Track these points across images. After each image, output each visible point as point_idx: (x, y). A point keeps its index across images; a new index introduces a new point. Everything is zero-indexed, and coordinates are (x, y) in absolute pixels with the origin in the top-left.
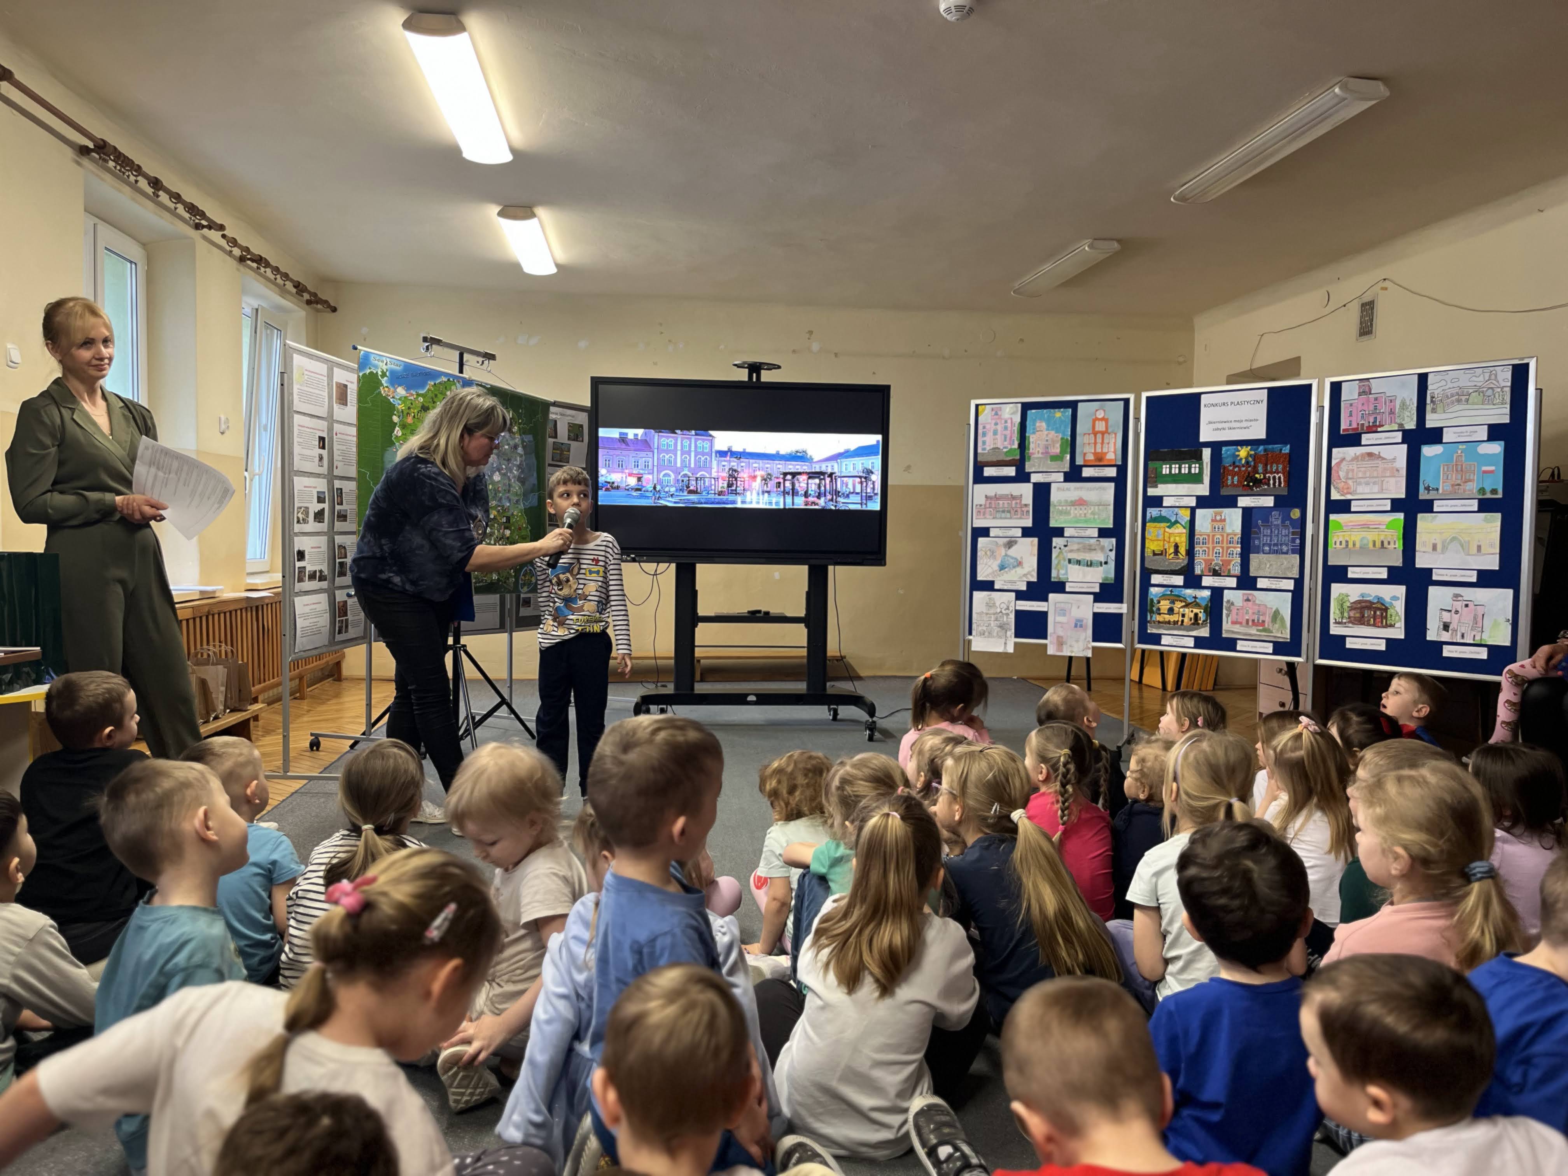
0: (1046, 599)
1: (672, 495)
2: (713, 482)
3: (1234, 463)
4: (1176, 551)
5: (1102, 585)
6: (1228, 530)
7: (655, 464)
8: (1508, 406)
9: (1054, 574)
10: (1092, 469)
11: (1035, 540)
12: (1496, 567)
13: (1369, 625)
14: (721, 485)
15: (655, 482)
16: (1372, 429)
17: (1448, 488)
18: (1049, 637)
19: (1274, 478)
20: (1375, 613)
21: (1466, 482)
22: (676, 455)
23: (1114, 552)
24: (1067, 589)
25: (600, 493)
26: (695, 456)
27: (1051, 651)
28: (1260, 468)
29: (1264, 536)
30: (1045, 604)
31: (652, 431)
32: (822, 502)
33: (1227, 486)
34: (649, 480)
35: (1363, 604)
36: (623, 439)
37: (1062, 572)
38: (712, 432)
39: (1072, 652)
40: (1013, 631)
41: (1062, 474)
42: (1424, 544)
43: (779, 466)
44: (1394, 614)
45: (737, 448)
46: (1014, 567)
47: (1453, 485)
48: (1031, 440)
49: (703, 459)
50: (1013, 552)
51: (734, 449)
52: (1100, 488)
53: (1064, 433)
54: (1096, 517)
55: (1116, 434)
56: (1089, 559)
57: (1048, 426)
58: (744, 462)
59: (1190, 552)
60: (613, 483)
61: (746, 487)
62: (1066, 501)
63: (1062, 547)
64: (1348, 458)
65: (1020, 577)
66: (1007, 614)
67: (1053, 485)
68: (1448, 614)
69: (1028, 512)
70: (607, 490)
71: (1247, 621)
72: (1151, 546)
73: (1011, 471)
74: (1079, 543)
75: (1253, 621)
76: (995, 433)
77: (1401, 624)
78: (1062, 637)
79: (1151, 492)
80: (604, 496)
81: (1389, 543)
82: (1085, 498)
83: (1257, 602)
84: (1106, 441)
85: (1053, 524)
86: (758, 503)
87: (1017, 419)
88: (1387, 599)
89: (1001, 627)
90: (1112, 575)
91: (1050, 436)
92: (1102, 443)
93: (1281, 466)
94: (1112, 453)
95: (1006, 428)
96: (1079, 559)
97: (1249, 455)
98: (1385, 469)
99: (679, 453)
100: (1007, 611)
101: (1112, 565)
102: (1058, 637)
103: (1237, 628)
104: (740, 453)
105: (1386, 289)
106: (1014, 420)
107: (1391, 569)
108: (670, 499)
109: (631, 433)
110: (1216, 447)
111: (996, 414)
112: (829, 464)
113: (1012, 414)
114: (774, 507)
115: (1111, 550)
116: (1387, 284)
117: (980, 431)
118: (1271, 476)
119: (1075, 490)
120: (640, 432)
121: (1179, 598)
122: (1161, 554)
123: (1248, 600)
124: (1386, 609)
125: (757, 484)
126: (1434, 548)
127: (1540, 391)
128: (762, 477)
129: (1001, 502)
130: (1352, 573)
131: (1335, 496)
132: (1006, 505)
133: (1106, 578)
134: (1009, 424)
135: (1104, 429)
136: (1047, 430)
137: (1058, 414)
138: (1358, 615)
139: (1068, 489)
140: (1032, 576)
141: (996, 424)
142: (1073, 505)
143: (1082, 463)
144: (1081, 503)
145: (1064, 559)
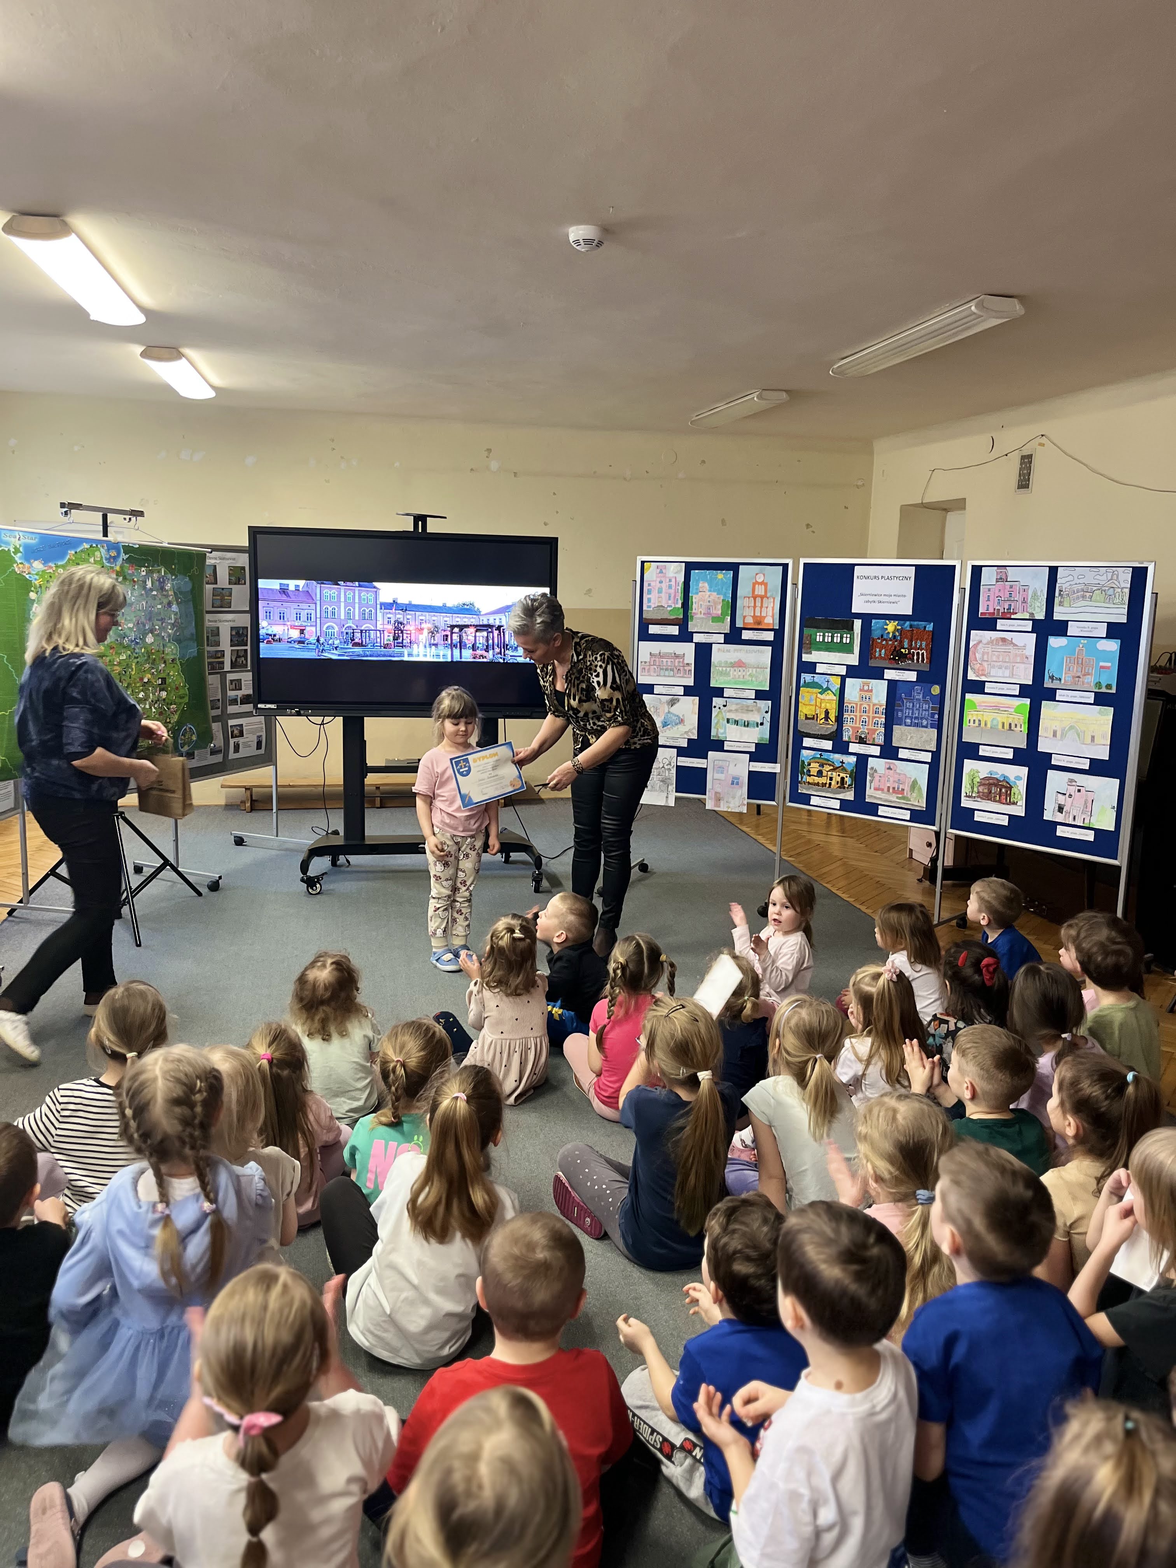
0: (705, 757)
1: (336, 648)
2: (378, 635)
3: (882, 636)
4: (827, 717)
5: (757, 746)
6: (875, 700)
7: (318, 616)
8: (1126, 607)
9: (713, 733)
10: (751, 632)
11: (696, 699)
12: (1106, 757)
13: (995, 801)
14: (386, 637)
15: (319, 634)
16: (1006, 616)
17: (1070, 679)
18: (707, 793)
19: (918, 653)
20: (1001, 790)
21: (1085, 675)
22: (339, 608)
23: (769, 714)
24: (725, 748)
25: (261, 645)
26: (360, 609)
27: (709, 806)
28: (906, 645)
29: (907, 709)
30: (705, 761)
31: (314, 582)
32: (490, 656)
33: (876, 658)
34: (311, 634)
35: (991, 781)
36: (284, 591)
37: (721, 731)
38: (375, 584)
39: (729, 807)
40: (674, 786)
41: (723, 636)
42: (1046, 729)
43: (446, 619)
44: (1017, 793)
45: (403, 600)
46: (676, 724)
47: (1073, 677)
48: (694, 600)
49: (367, 611)
50: (675, 709)
51: (399, 601)
52: (758, 651)
53: (725, 595)
54: (754, 679)
55: (774, 599)
56: (746, 720)
57: (710, 587)
58: (410, 615)
59: (840, 719)
60: (275, 635)
61: (413, 639)
62: (726, 662)
63: (722, 707)
64: (984, 641)
65: (682, 735)
66: (671, 770)
67: (713, 646)
68: (1064, 797)
69: (690, 671)
70: (269, 642)
71: (889, 787)
72: (804, 710)
73: (674, 630)
75: (894, 788)
76: (660, 591)
77: (1022, 803)
78: (719, 793)
79: (806, 658)
80: (266, 648)
81: (1016, 725)
82: (744, 661)
83: (898, 771)
84: (765, 605)
85: (713, 684)
86: (425, 655)
87: (681, 578)
88: (1012, 779)
89: (665, 782)
90: (768, 736)
91: (712, 597)
92: (761, 607)
93: (924, 643)
94: (771, 618)
95: (670, 587)
96: (737, 719)
97: (896, 630)
98: (1016, 655)
99: (342, 605)
100: (670, 767)
101: (767, 725)
102: (716, 793)
103: (878, 794)
104: (406, 605)
105: (1043, 445)
106: (678, 579)
107: (1016, 750)
108: (335, 652)
109: (292, 584)
110: (867, 618)
111: (661, 572)
112: (497, 617)
113: (676, 572)
114: (441, 660)
115: (767, 712)
116: (1044, 440)
117: (646, 589)
118: (916, 652)
119: (735, 652)
120: (301, 583)
121: (828, 762)
122: (813, 719)
123: (889, 768)
124: (1011, 788)
125: (424, 637)
126: (1055, 735)
127: (1155, 595)
128: (429, 629)
129: (665, 660)
130: (983, 751)
131: (971, 676)
132: (669, 664)
133: (762, 739)
134: (673, 583)
135: (763, 593)
136: (710, 591)
137: (720, 575)
138: (986, 791)
139: (728, 651)
140: (693, 733)
141: (661, 582)
142: (733, 667)
143: (742, 626)
144: (740, 664)
145: (723, 718)
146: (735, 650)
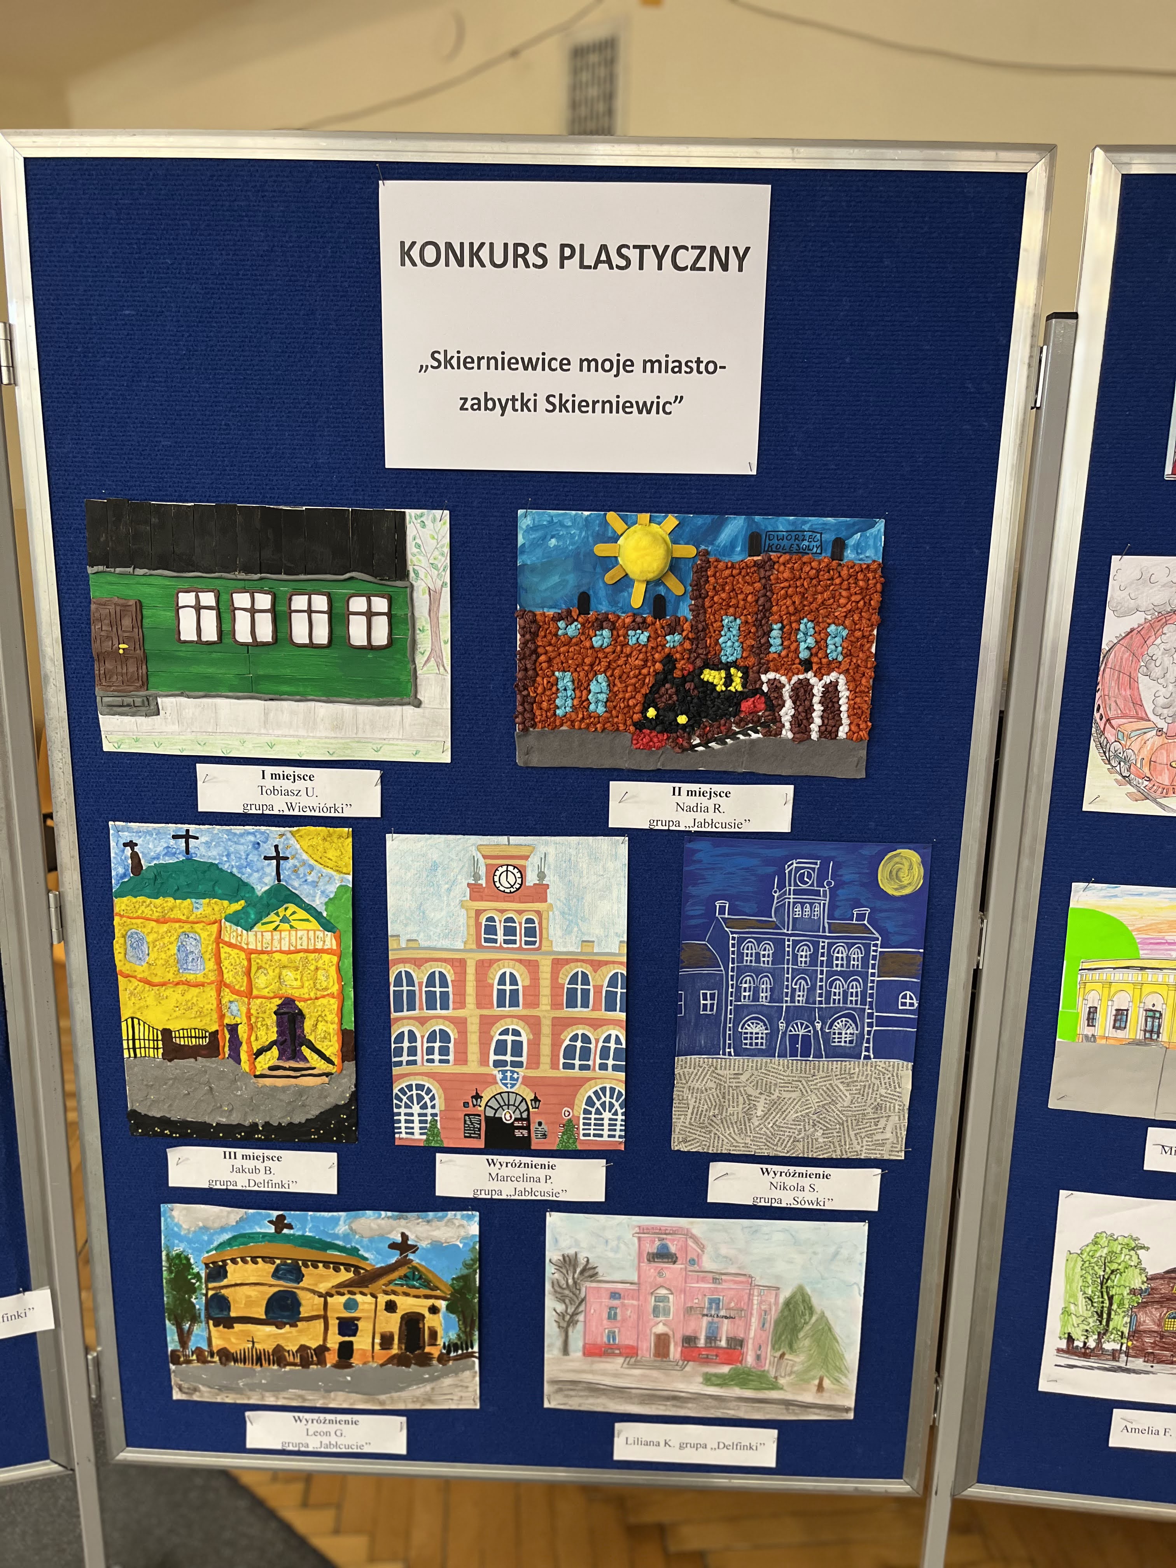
3: (584, 602)
4: (293, 1037)
19: (802, 692)
59: (368, 1044)
71: (659, 1340)
72: (149, 1011)
75: (689, 1341)
79: (120, 733)
83: (708, 1263)
93: (836, 635)
97: (669, 561)
103: (611, 1372)
118: (788, 682)
121: (325, 1251)
122: (209, 1051)
123: (663, 1255)
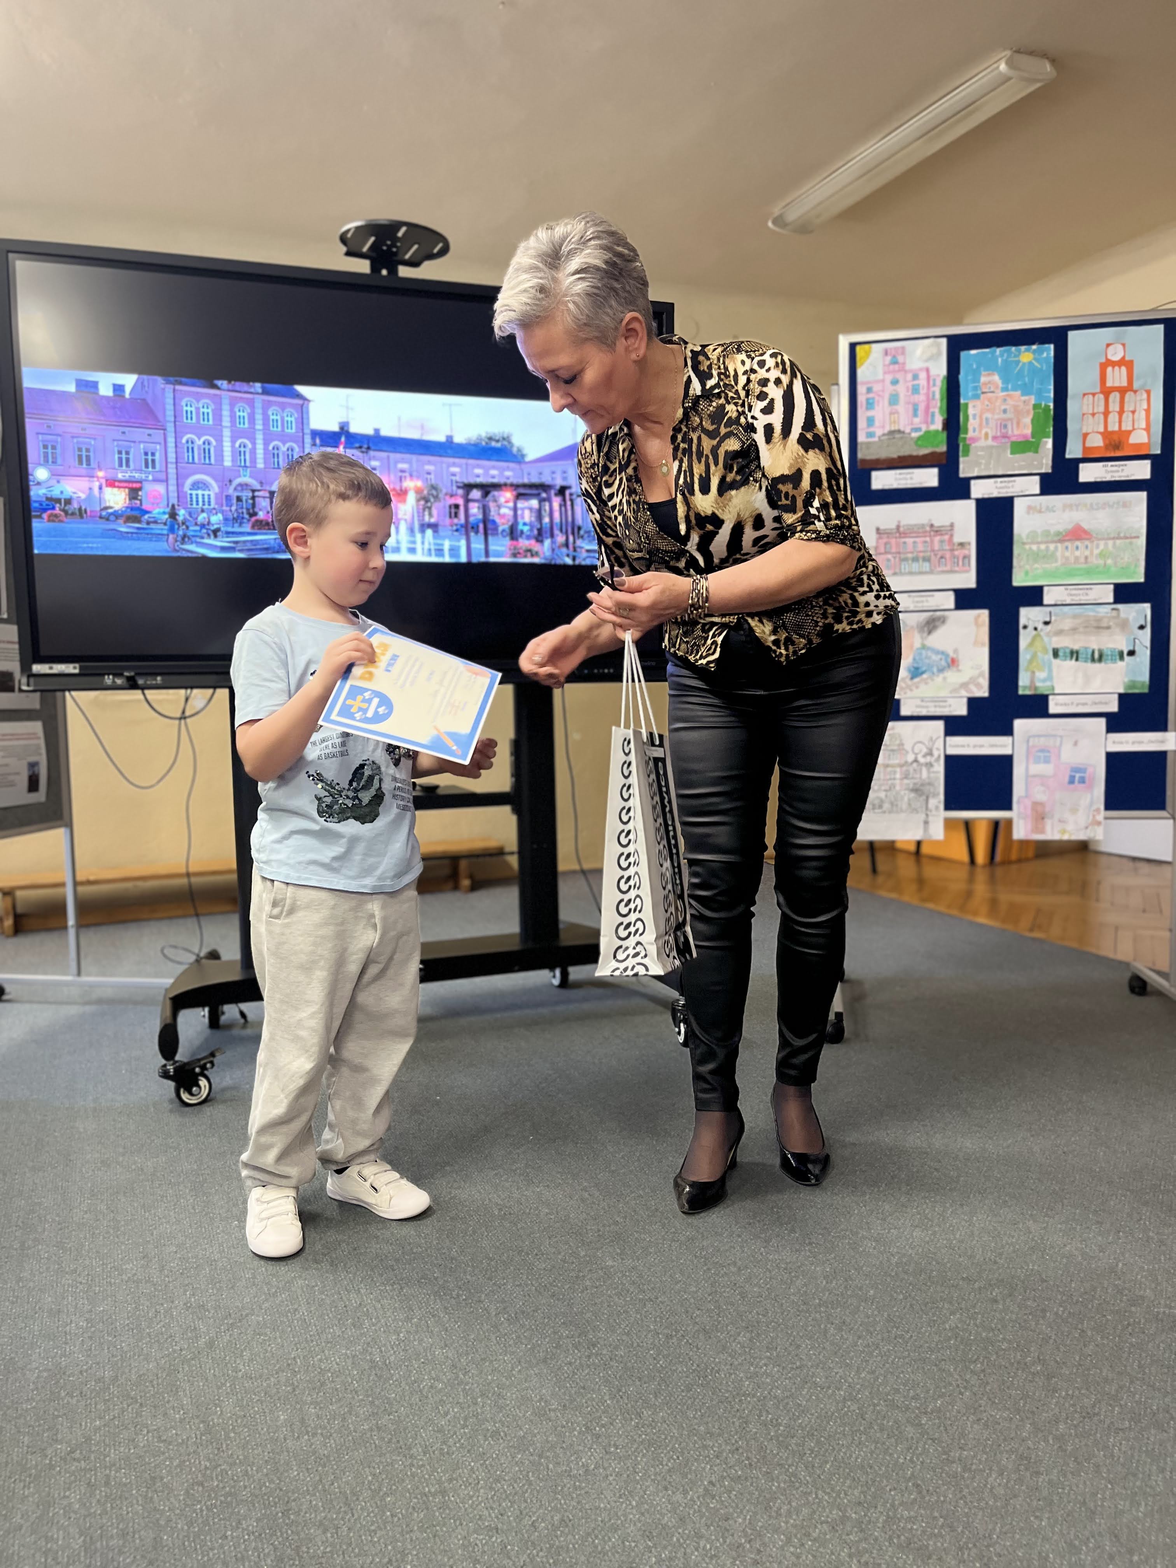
0: (1008, 731)
1: (215, 532)
5: (1123, 698)
7: (172, 456)
9: (1025, 681)
10: (1100, 465)
11: (984, 614)
18: (1015, 805)
22: (220, 441)
23: (1148, 630)
24: (1052, 710)
26: (266, 444)
27: (1021, 831)
30: (1006, 740)
31: (160, 380)
32: (546, 550)
34: (157, 497)
36: (87, 395)
37: (1041, 675)
38: (302, 389)
39: (1064, 831)
40: (942, 797)
41: (1037, 479)
43: (453, 469)
45: (360, 426)
46: (941, 670)
48: (971, 411)
49: (284, 448)
50: (941, 638)
51: (353, 429)
52: (1118, 503)
53: (1039, 394)
54: (1109, 562)
55: (1148, 392)
56: (1096, 647)
57: (1005, 381)
60: (68, 501)
62: (1047, 533)
63: (1040, 626)
65: (955, 690)
66: (929, 765)
67: (1017, 502)
69: (967, 557)
73: (929, 477)
74: (1075, 617)
76: (894, 400)
78: (1042, 804)
82: (1085, 526)
84: (1128, 407)
85: (1019, 579)
86: (412, 550)
87: (941, 369)
89: (916, 790)
90: (1144, 676)
91: (1010, 402)
92: (1121, 412)
94: (1144, 433)
95: (915, 390)
96: (1076, 647)
99: (227, 433)
100: (928, 759)
101: (1144, 657)
102: (1036, 805)
104: (369, 438)
106: (933, 372)
108: (211, 541)
109: (105, 382)
111: (895, 362)
112: (558, 466)
113: (927, 360)
114: (447, 559)
115: (1142, 627)
117: (861, 399)
119: (1065, 510)
120: (129, 381)
128: (418, 491)
129: (909, 541)
132: (920, 547)
133: (1133, 684)
134: (922, 381)
135: (1124, 383)
136: (1005, 389)
137: (1026, 355)
139: (1051, 509)
140: (979, 686)
141: (895, 382)
142: (1061, 541)
143: (1080, 456)
144: (1078, 534)
145: (1045, 651)
146: (1066, 507)
